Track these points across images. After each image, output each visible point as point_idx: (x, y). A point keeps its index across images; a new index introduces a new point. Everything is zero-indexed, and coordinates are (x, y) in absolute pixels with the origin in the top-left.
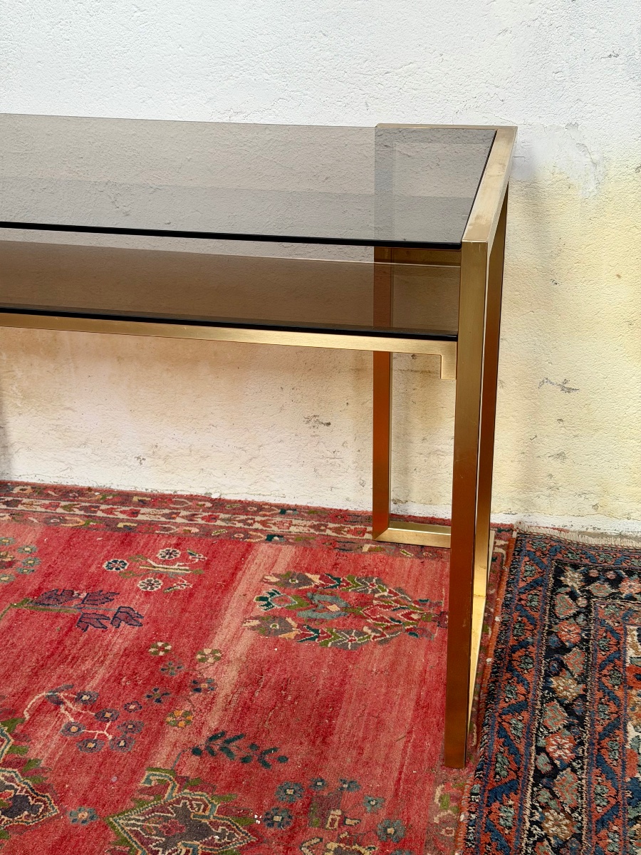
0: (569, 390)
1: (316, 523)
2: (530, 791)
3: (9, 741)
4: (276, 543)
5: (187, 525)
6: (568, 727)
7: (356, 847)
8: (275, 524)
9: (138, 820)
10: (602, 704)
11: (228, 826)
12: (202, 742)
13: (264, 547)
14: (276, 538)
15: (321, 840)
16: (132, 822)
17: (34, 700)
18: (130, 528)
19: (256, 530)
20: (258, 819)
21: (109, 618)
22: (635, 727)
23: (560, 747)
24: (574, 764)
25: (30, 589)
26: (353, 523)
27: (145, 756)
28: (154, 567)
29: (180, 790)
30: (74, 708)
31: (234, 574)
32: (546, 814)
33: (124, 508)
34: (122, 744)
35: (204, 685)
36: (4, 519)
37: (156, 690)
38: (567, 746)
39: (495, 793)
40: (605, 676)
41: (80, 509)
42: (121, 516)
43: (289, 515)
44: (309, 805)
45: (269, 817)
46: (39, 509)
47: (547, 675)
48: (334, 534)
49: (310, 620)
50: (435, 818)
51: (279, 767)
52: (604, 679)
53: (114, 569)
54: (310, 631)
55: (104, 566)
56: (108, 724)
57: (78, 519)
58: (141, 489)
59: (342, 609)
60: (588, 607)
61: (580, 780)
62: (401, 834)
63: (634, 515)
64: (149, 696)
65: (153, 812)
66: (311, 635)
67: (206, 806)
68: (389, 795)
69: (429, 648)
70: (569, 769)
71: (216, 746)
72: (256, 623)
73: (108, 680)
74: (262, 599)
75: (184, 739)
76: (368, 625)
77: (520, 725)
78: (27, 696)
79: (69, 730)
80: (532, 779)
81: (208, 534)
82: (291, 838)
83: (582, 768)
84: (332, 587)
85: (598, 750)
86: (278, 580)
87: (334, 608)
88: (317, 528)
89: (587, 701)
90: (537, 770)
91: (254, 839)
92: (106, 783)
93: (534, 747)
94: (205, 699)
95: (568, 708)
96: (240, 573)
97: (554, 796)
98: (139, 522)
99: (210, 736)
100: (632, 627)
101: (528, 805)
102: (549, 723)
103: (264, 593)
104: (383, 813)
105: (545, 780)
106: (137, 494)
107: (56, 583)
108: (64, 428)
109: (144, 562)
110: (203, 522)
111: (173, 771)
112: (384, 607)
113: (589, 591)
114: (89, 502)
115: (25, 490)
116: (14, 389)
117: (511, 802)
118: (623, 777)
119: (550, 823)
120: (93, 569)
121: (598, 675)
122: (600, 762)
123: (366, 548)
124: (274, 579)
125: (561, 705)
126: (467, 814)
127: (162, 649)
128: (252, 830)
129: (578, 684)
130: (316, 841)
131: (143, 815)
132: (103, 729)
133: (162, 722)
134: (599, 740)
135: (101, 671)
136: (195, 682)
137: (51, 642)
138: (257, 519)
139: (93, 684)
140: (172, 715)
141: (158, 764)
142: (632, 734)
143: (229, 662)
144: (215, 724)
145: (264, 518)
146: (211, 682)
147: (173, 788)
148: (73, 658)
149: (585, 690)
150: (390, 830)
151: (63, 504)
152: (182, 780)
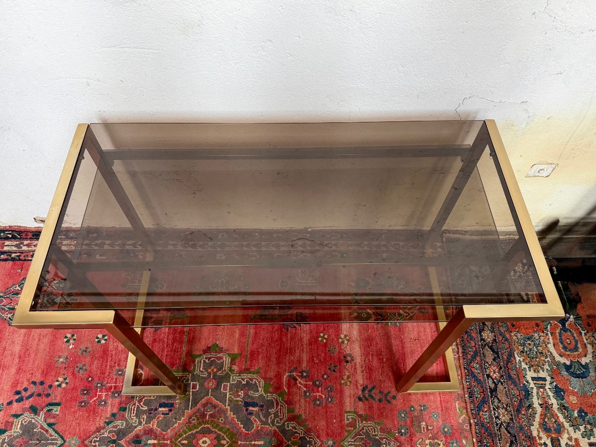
1: (358, 242)
2: (490, 401)
3: (285, 406)
6: (494, 360)
7: (436, 441)
8: (341, 245)
9: (352, 442)
10: (503, 343)
12: (360, 393)
15: (423, 439)
16: (350, 443)
17: (285, 379)
19: (334, 251)
20: (396, 433)
22: (518, 355)
23: (494, 372)
24: (501, 380)
27: (341, 404)
28: (301, 283)
29: (362, 423)
30: (303, 382)
31: (336, 284)
32: (499, 411)
33: (272, 243)
34: (330, 400)
35: (349, 358)
36: (223, 258)
37: (331, 364)
38: (496, 371)
39: (479, 407)
40: (500, 326)
41: (254, 246)
42: (274, 249)
43: (345, 238)
44: (412, 421)
45: (400, 430)
47: (480, 332)
50: (460, 420)
51: (394, 402)
52: (500, 328)
53: (285, 287)
54: (379, 316)
55: (279, 285)
56: (320, 389)
57: (256, 254)
58: (275, 227)
61: (505, 388)
62: (450, 431)
64: (329, 369)
65: (356, 436)
66: (380, 318)
67: (374, 429)
68: (440, 409)
70: (500, 383)
71: (367, 394)
72: (355, 314)
73: (309, 361)
75: (352, 392)
76: (401, 308)
77: (478, 366)
79: (306, 395)
80: (489, 394)
82: (411, 440)
83: (504, 381)
85: (508, 370)
86: (355, 284)
88: (360, 245)
89: (497, 343)
90: (490, 388)
91: (398, 444)
92: (332, 423)
93: (486, 376)
94: (352, 366)
95: (491, 348)
97: (499, 401)
98: (281, 252)
99: (362, 389)
101: (492, 409)
102: (487, 360)
104: (441, 422)
105: (494, 393)
106: (274, 232)
109: (295, 280)
111: (355, 412)
114: (255, 240)
115: (224, 235)
117: (486, 409)
118: (520, 384)
119: (501, 415)
120: (275, 288)
121: (497, 327)
122: (510, 377)
124: (353, 284)
125: (489, 347)
126: (473, 420)
127: (323, 337)
128: (396, 439)
129: (492, 332)
130: (421, 440)
131: (353, 438)
132: (319, 392)
133: (340, 384)
134: (507, 364)
135: (305, 356)
136: (345, 357)
137: (277, 341)
138: (333, 242)
139: (304, 365)
140: (343, 379)
141: (348, 409)
142: (518, 359)
143: (354, 341)
144: (361, 382)
145: (335, 242)
146: (350, 355)
147: (358, 421)
148: (290, 349)
149: (495, 336)
150: (446, 430)
151: (245, 243)
152: (360, 416)
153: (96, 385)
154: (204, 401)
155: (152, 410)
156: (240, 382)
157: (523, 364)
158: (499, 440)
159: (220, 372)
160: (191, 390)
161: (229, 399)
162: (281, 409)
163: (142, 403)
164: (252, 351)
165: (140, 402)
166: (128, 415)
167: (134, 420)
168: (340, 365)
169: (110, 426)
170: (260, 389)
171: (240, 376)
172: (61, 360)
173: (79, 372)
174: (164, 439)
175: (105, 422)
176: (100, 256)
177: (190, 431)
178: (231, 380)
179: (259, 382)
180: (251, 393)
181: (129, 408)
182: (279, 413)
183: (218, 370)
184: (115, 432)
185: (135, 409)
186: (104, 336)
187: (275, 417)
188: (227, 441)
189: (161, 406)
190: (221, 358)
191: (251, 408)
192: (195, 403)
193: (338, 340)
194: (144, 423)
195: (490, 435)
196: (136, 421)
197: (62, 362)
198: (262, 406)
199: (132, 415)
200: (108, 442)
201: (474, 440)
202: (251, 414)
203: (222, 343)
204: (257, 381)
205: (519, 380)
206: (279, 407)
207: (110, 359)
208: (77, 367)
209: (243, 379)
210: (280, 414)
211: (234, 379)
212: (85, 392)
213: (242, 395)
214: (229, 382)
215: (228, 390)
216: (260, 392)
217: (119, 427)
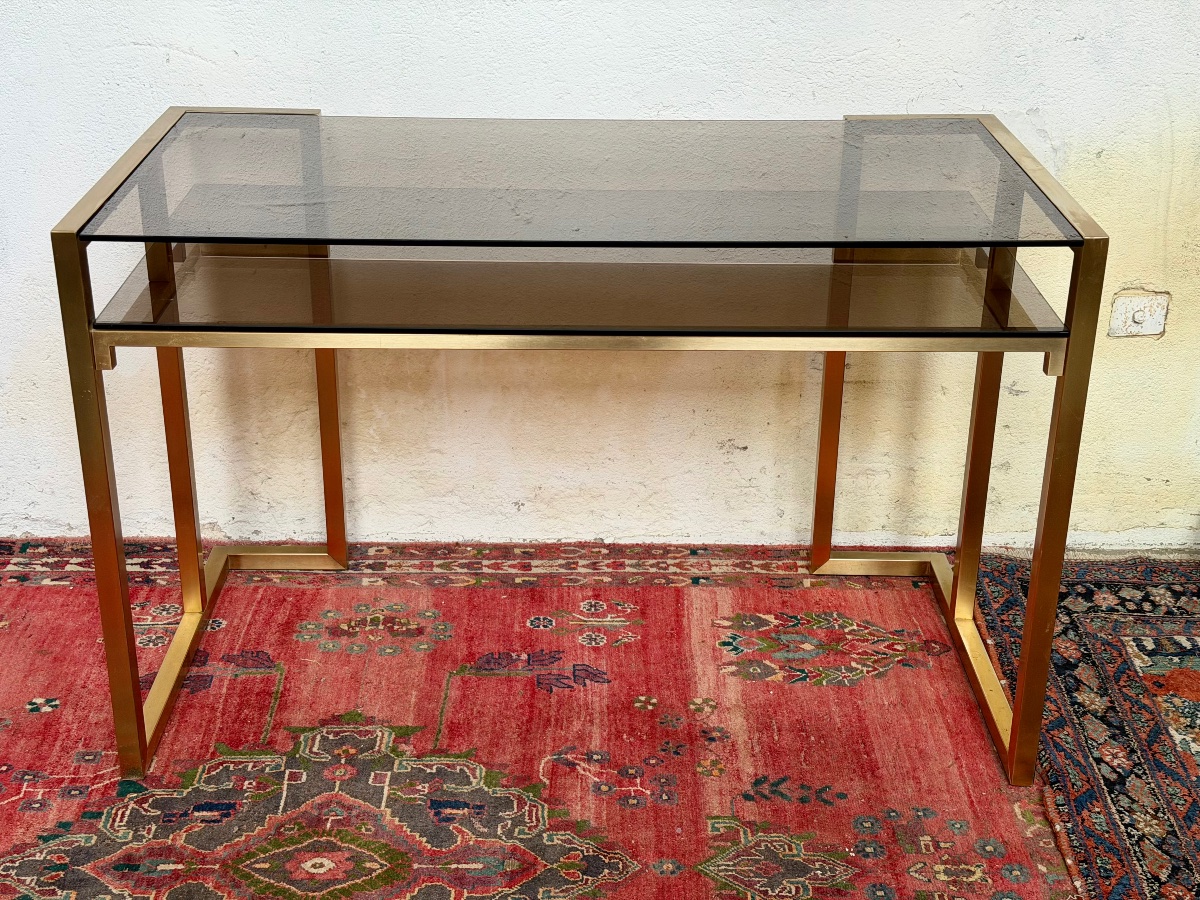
0: (1018, 393)
1: (738, 561)
2: (1109, 798)
3: (543, 807)
4: (704, 585)
5: (594, 574)
6: (1113, 737)
7: (963, 866)
8: (691, 566)
9: (728, 865)
10: (1134, 713)
11: (824, 862)
12: (748, 788)
13: (694, 591)
14: (702, 581)
15: (925, 864)
17: (543, 765)
18: (531, 583)
19: (675, 574)
20: (850, 852)
21: (568, 678)
22: (1178, 731)
23: (1115, 756)
24: (1135, 770)
25: (460, 656)
26: (779, 558)
27: (696, 805)
28: (586, 621)
29: (753, 835)
30: (592, 769)
31: (679, 622)
32: (1134, 816)
33: (510, 562)
34: (665, 797)
35: (715, 734)
36: (378, 584)
37: (668, 743)
38: (1121, 755)
39: (1081, 803)
40: (1124, 686)
41: (462, 566)
42: (514, 571)
43: (702, 555)
44: (894, 833)
45: (860, 849)
46: (412, 570)
47: (1069, 692)
48: (764, 572)
49: (789, 660)
50: (1027, 833)
51: (842, 803)
52: (1124, 690)
53: (542, 627)
54: (795, 671)
55: (528, 624)
56: (638, 781)
57: (466, 579)
58: (517, 539)
59: (816, 647)
60: (1072, 622)
61: (1149, 783)
62: (1002, 850)
63: (1081, 526)
64: (663, 750)
65: (738, 856)
66: (799, 675)
67: (790, 846)
68: (970, 816)
69: (930, 677)
70: (1133, 776)
71: (766, 789)
72: (733, 668)
73: (609, 739)
74: (725, 644)
75: (726, 787)
76: (855, 660)
77: (1069, 739)
78: (531, 760)
79: (599, 789)
80: (1105, 787)
81: (624, 582)
82: (894, 865)
83: (1144, 773)
84: (793, 626)
85: (1153, 755)
86: (730, 623)
87: (807, 646)
88: (742, 565)
89: (1119, 712)
90: (1106, 779)
91: (857, 871)
92: (673, 835)
93: (1091, 759)
94: (725, 747)
95: (1103, 719)
96: (685, 620)
97: (1133, 801)
98: (534, 575)
99: (753, 781)
100: (1127, 638)
101: (1114, 811)
102: (1094, 736)
103: (724, 638)
104: (973, 835)
105: (1117, 787)
106: (516, 546)
107: (485, 647)
108: (428, 474)
109: (571, 617)
110: (610, 570)
111: (735, 817)
112: (863, 641)
113: (1065, 607)
114: (465, 558)
115: (382, 551)
116: (372, 432)
117: (1097, 810)
118: (1188, 777)
119: (1142, 824)
120: (517, 628)
121: (1116, 687)
122: (1160, 766)
123: (807, 583)
124: (727, 623)
125: (1096, 717)
126: (1062, 824)
127: (647, 702)
128: (850, 862)
129: (1101, 696)
130: (920, 865)
131: (730, 860)
132: (636, 785)
133: (694, 774)
134: (1149, 746)
135: (596, 730)
136: (704, 732)
137: (521, 706)
138: (669, 562)
139: (595, 744)
140: (700, 765)
141: (715, 813)
142: (1178, 738)
143: (728, 709)
144: (751, 770)
145: (677, 561)
146: (720, 730)
147: (745, 833)
148: (557, 720)
149: (1111, 702)
150: (988, 848)
151: (436, 562)
152: (750, 824)
153: (19, 777)
154: (318, 800)
155: (172, 815)
156: (420, 770)
157: (1192, 745)
158: (1139, 860)
159: (366, 754)
160: (286, 782)
161: (388, 797)
162: (530, 812)
163: (146, 806)
164: (452, 722)
165: (140, 802)
166: (106, 822)
167: (123, 833)
168: (692, 744)
169: (52, 843)
170: (474, 781)
171: (420, 760)
174: (204, 863)
175: (40, 837)
177: (279, 848)
178: (396, 766)
179: (474, 770)
180: (450, 786)
181: (109, 812)
182: (527, 818)
183: (362, 751)
184: (65, 852)
186: (48, 701)
187: (514, 825)
188: (381, 865)
189: (198, 808)
190: (368, 732)
191: (449, 811)
192: (295, 803)
193: (686, 705)
194: (151, 836)
195: (1112, 849)
196: (126, 834)
198: (481, 807)
199: (116, 824)
200: (46, 868)
201: (1069, 862)
202: (450, 819)
203: (375, 711)
204: (465, 769)
205: (1186, 770)
206: (527, 808)
207: (62, 736)
209: (431, 767)
210: (530, 819)
211: (405, 764)
213: (426, 791)
214: (391, 769)
215: (387, 783)
216: (474, 784)
217: (77, 844)
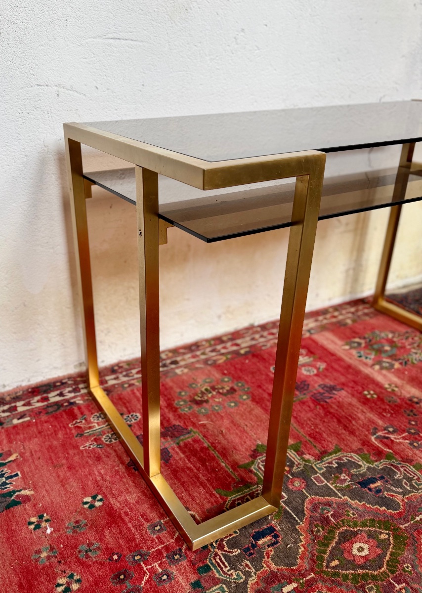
3: (407, 465)
21: (324, 393)
30: (398, 437)
36: (185, 371)
37: (405, 411)
64: (409, 415)
73: (382, 418)
78: (367, 442)
79: (414, 446)
86: (348, 347)
103: (356, 354)
127: (370, 394)
153: (131, 560)
154: (308, 505)
155: (248, 549)
156: (330, 466)
159: (294, 468)
161: (336, 489)
162: (405, 470)
163: (226, 548)
164: (308, 434)
165: (221, 547)
166: (218, 572)
167: (235, 575)
168: (414, 408)
170: (360, 463)
171: (322, 461)
172: (44, 555)
173: (87, 557)
174: (304, 576)
176: (19, 419)
177: (328, 547)
178: (317, 469)
179: (351, 457)
180: (354, 471)
181: (212, 564)
182: (409, 475)
183: (291, 467)
185: (223, 559)
186: (94, 498)
187: (409, 481)
188: (387, 534)
189: (257, 538)
191: (373, 486)
192: (300, 513)
193: (386, 390)
194: (254, 570)
196: (238, 575)
197: (48, 558)
198: (382, 478)
199: (225, 570)
202: (379, 490)
204: (348, 458)
206: (402, 469)
207: (126, 519)
208: (80, 552)
209: (332, 463)
210: (411, 475)
211: (320, 467)
212: (122, 577)
213: (347, 478)
214: (317, 472)
215: (325, 481)
216: (363, 465)
